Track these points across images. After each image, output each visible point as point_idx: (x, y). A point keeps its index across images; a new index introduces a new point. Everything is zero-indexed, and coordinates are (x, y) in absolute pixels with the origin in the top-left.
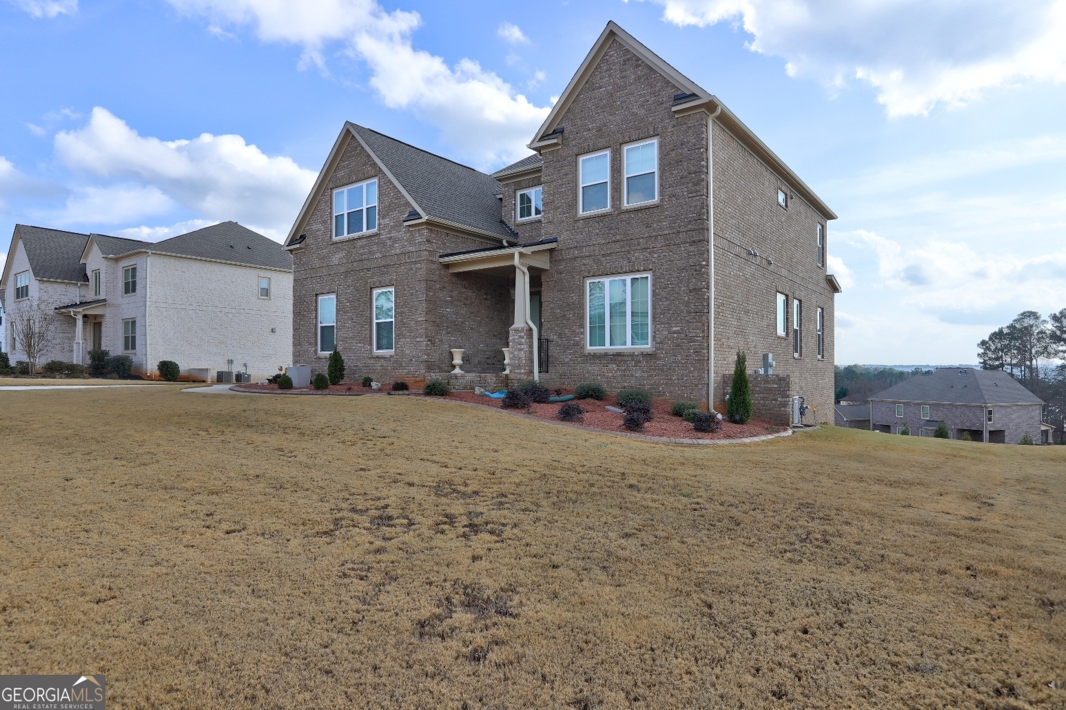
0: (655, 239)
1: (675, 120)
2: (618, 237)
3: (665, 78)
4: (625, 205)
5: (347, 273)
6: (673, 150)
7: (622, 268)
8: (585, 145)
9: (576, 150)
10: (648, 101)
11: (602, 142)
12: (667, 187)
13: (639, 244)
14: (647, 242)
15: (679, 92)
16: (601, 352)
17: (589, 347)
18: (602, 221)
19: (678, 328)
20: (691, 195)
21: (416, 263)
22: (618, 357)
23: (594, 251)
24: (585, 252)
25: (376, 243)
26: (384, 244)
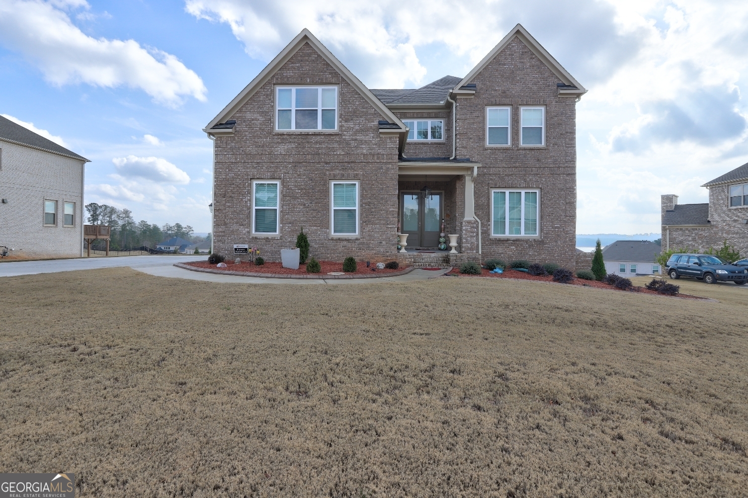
0: (543, 169)
1: (558, 99)
2: (517, 165)
3: (551, 71)
4: (522, 144)
5: (296, 164)
6: (556, 116)
7: (520, 185)
8: (493, 100)
9: (485, 102)
10: (539, 82)
11: (507, 101)
12: (552, 138)
13: (532, 171)
14: (537, 170)
15: (560, 82)
16: (504, 238)
17: (493, 235)
18: (505, 152)
19: (559, 225)
20: (568, 146)
21: (386, 163)
22: (516, 241)
23: (499, 171)
24: (492, 171)
25: (337, 142)
26: (348, 144)
